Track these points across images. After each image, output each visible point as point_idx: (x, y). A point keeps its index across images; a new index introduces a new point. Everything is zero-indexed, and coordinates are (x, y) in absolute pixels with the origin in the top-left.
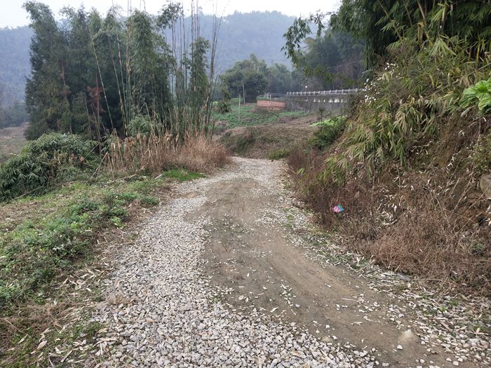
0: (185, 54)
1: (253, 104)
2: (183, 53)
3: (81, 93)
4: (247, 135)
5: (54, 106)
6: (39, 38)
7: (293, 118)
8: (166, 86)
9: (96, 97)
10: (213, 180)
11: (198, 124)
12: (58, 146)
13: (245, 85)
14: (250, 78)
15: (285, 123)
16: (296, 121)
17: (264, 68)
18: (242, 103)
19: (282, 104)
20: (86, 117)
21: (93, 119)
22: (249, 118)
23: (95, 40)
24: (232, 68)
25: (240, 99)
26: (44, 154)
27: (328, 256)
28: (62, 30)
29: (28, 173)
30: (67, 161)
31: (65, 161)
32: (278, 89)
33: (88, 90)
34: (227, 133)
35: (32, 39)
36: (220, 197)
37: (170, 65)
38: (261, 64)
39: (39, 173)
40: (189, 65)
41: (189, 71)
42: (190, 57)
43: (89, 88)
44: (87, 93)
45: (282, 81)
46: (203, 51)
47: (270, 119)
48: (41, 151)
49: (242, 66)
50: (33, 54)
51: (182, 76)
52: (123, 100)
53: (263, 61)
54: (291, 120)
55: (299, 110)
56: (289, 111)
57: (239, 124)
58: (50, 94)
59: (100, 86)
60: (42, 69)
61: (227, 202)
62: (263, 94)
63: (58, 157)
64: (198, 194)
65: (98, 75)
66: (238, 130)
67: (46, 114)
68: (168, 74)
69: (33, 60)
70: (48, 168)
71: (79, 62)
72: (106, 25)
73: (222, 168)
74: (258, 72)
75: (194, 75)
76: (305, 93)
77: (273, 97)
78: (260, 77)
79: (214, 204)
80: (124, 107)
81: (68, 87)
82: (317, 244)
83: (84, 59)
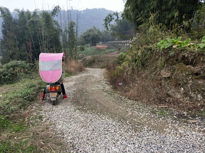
0: (66, 28)
1: (95, 46)
2: (65, 27)
3: (24, 44)
4: (92, 59)
5: (12, 49)
6: (5, 22)
7: (111, 52)
8: (59, 41)
9: (30, 45)
10: (77, 76)
11: (72, 55)
12: (17, 66)
13: (91, 39)
14: (93, 36)
15: (108, 54)
16: (112, 53)
17: (99, 32)
18: (90, 46)
19: (106, 46)
20: (26, 54)
21: (29, 54)
22: (93, 52)
23: (29, 23)
24: (86, 32)
25: (89, 45)
26: (12, 69)
27: (114, 98)
28: (15, 18)
29: (5, 76)
30: (21, 71)
31: (20, 71)
32: (105, 40)
33: (27, 43)
34: (84, 59)
35: (2, 22)
36: (80, 82)
37: (60, 32)
38: (98, 30)
39: (10, 76)
40: (68, 32)
41: (68, 34)
42: (68, 29)
43: (27, 42)
44: (26, 44)
45: (107, 37)
46: (73, 27)
47: (102, 53)
48: (10, 68)
49: (90, 31)
50: (3, 29)
51: (65, 36)
52: (41, 47)
53: (98, 29)
54: (110, 53)
55: (113, 48)
56: (109, 49)
57: (89, 55)
58: (11, 45)
59: (31, 41)
60: (7, 35)
61: (82, 83)
62: (99, 42)
63: (17, 69)
64: (72, 81)
65: (31, 37)
66: (89, 57)
67: (9, 53)
68: (59, 36)
69: (3, 31)
70: (13, 74)
71: (22, 32)
72: (33, 16)
73: (81, 72)
74: (96, 33)
75: (70, 36)
76: (116, 42)
77: (103, 43)
78: (97, 36)
79: (78, 84)
80: (42, 49)
81: (18, 42)
82: (111, 95)
83: (24, 30)
